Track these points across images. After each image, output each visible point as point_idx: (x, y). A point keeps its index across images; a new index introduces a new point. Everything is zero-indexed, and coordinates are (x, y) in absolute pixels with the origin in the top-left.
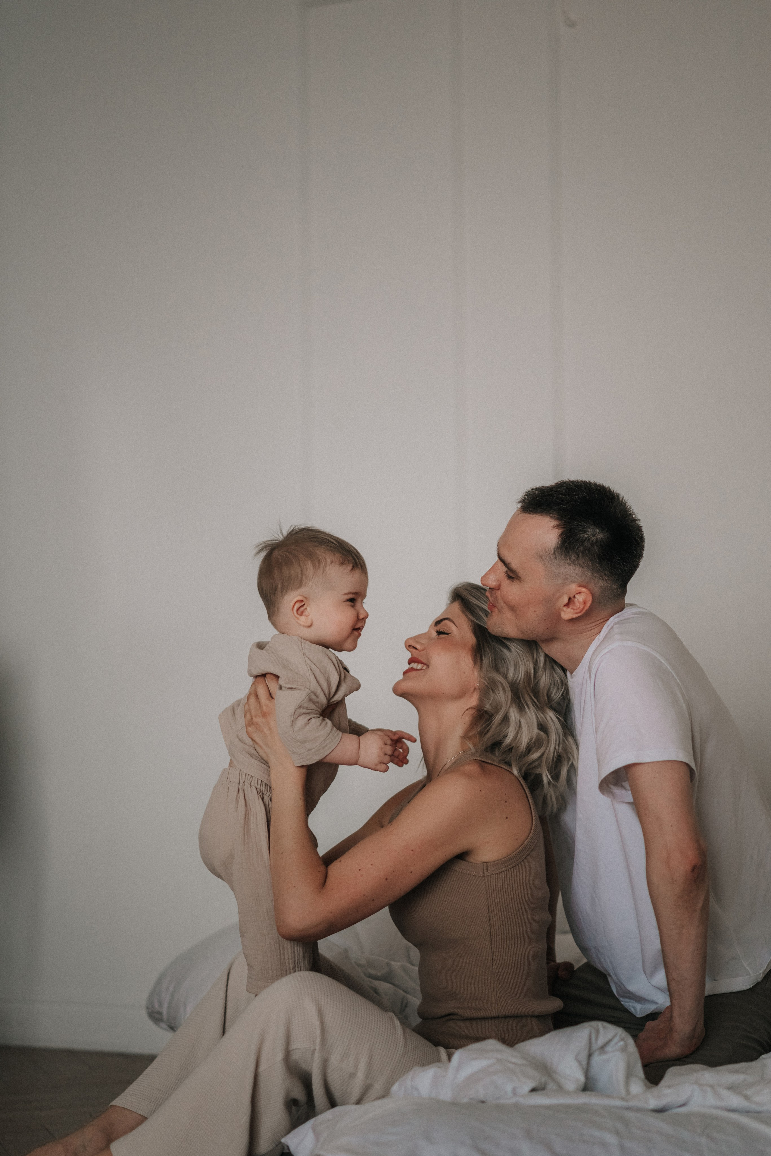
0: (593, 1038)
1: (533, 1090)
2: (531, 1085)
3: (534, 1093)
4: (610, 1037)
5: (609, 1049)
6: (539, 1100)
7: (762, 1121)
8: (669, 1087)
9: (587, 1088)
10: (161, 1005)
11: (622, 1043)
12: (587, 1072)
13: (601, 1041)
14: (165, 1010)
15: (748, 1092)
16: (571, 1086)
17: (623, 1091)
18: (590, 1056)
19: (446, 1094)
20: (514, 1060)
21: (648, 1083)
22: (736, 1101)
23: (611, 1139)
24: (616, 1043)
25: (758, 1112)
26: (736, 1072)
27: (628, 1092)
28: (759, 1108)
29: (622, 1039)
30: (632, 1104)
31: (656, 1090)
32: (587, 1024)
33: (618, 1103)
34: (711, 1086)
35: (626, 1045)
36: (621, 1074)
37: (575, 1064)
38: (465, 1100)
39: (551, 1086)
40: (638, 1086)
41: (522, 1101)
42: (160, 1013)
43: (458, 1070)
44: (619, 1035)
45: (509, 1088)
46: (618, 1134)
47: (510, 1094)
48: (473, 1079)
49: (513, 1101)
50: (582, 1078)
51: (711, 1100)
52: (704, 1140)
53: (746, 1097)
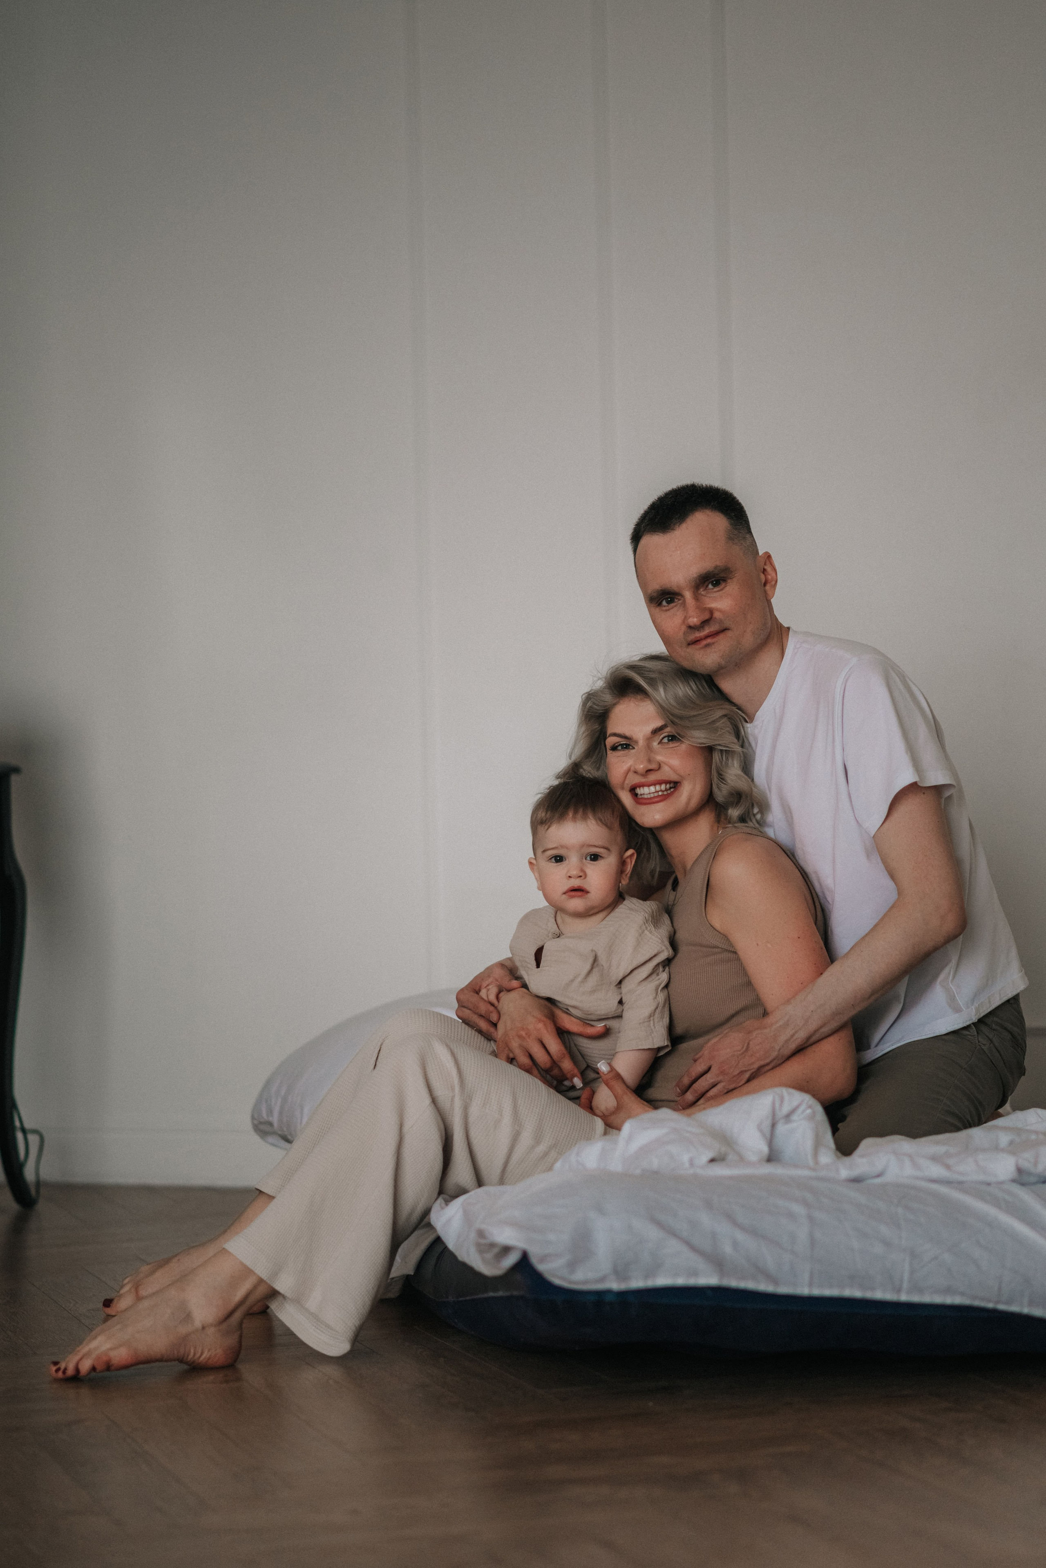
0: (777, 1106)
1: (712, 1160)
2: (710, 1155)
3: (713, 1163)
4: (795, 1103)
5: (795, 1117)
6: (719, 1171)
7: (966, 1191)
8: (862, 1156)
9: (769, 1159)
10: (270, 1112)
11: (809, 1111)
12: (771, 1143)
13: (786, 1109)
14: (275, 1119)
15: (951, 1162)
16: (753, 1158)
17: (811, 1163)
18: (773, 1126)
19: (616, 1165)
20: (690, 1129)
21: (839, 1154)
22: (936, 1171)
23: (798, 1209)
24: (804, 1111)
25: (961, 1183)
26: (937, 1143)
27: (817, 1163)
28: (961, 1178)
29: (810, 1107)
30: (823, 1173)
31: (847, 1160)
32: (770, 1091)
33: (806, 1173)
34: (910, 1156)
35: (814, 1113)
36: (809, 1144)
37: (758, 1134)
38: (638, 1172)
39: (731, 1157)
40: (828, 1156)
41: (700, 1171)
42: (271, 1124)
43: (630, 1139)
44: (806, 1101)
45: (685, 1158)
46: (806, 1204)
47: (687, 1165)
48: (645, 1150)
49: (691, 1171)
50: (765, 1149)
51: (908, 1170)
52: (900, 1210)
53: (948, 1167)
